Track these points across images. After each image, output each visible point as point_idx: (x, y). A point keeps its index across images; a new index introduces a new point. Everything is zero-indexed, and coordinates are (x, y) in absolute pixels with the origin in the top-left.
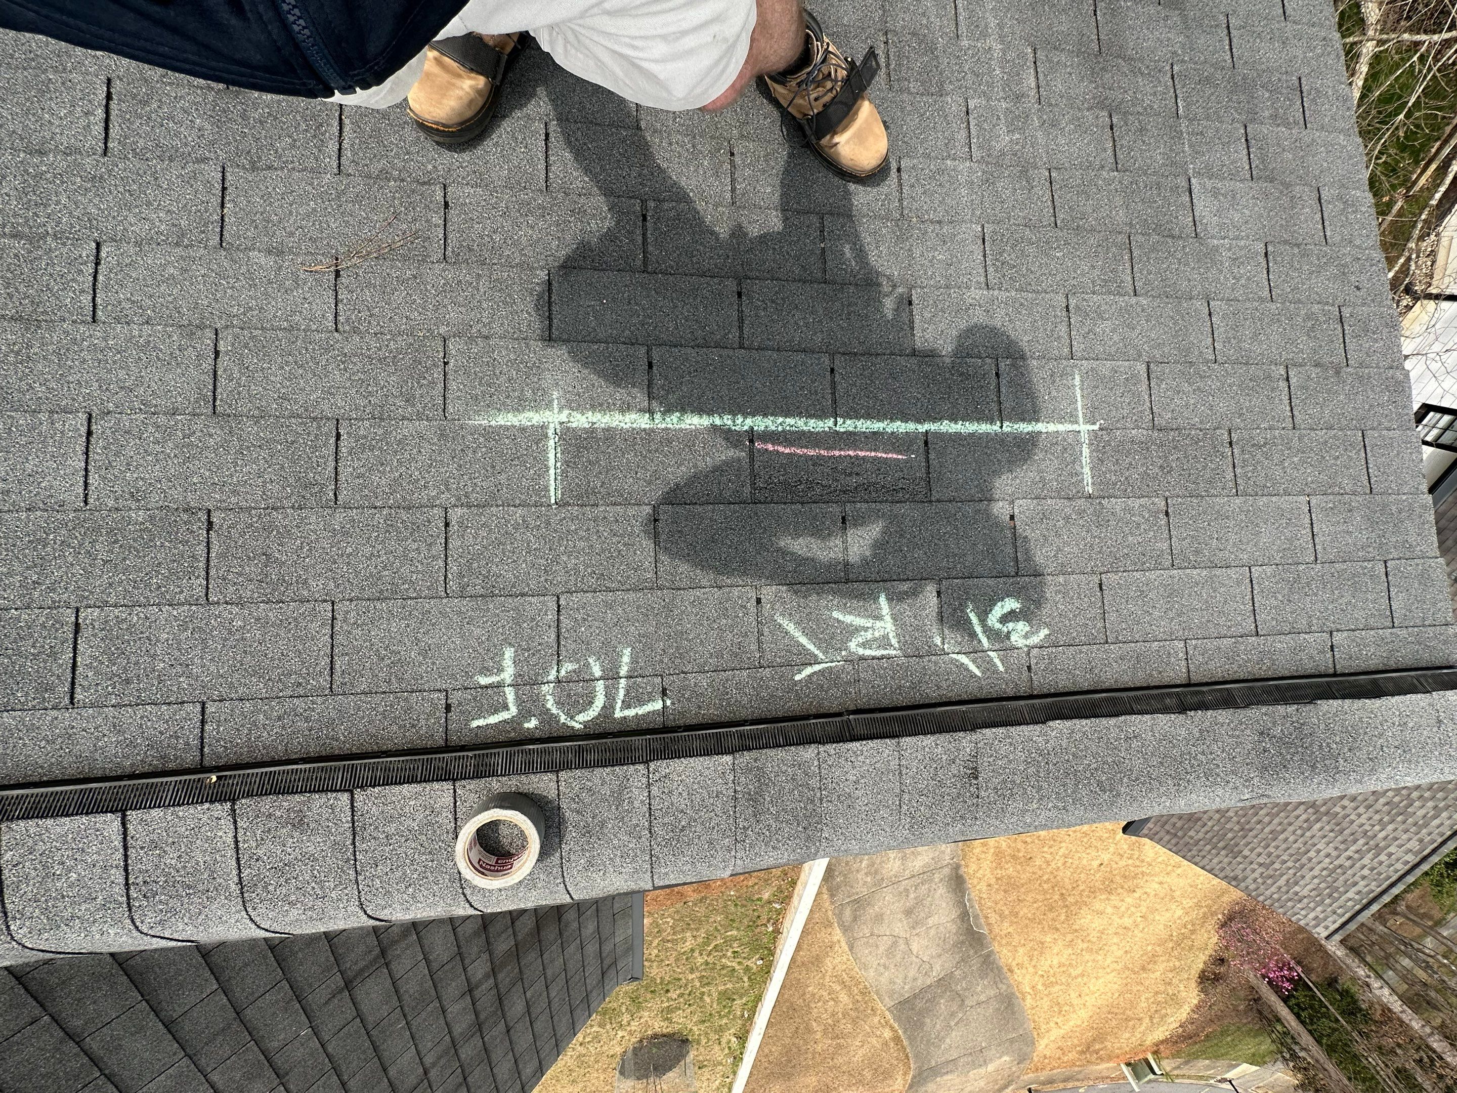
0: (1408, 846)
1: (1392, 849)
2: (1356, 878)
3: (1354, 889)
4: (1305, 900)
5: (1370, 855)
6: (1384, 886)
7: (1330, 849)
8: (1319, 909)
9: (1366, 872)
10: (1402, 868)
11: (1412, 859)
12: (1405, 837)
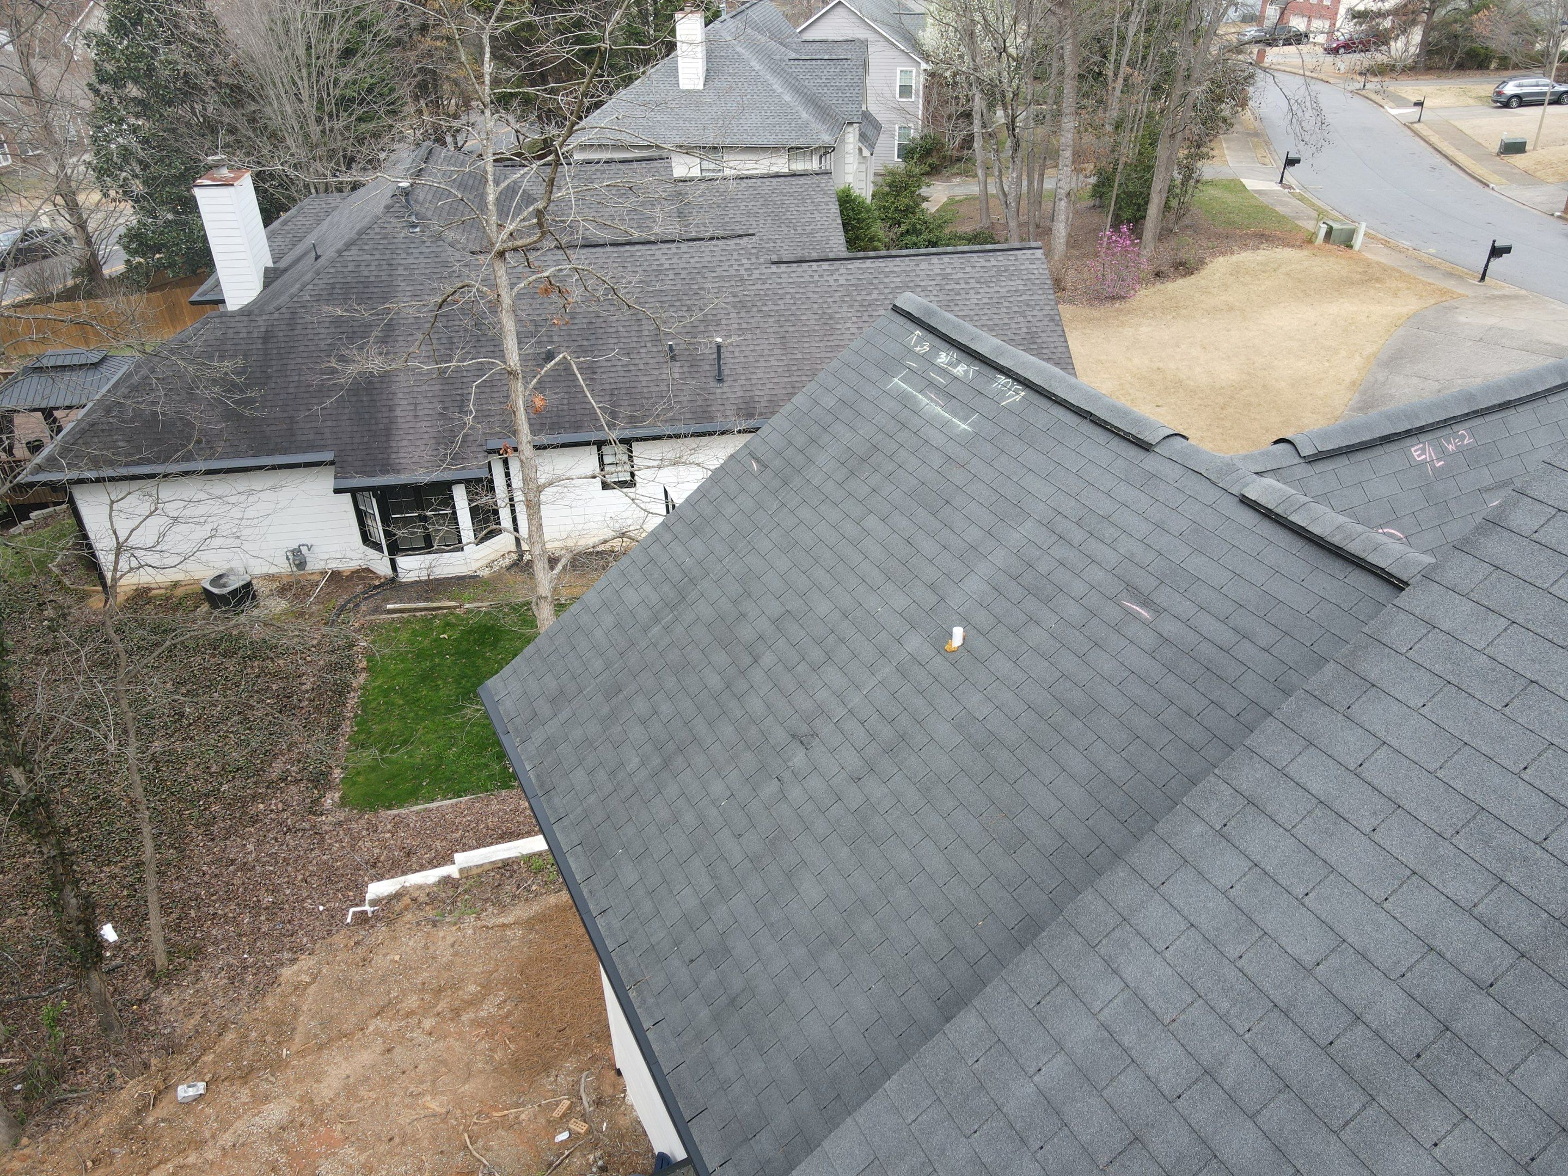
0: (927, 267)
1: (938, 271)
2: (978, 269)
3: (988, 264)
4: (1025, 277)
5: (954, 276)
6: (969, 255)
7: (972, 295)
8: (1023, 267)
9: (968, 269)
10: (946, 259)
11: (934, 259)
12: (922, 273)
